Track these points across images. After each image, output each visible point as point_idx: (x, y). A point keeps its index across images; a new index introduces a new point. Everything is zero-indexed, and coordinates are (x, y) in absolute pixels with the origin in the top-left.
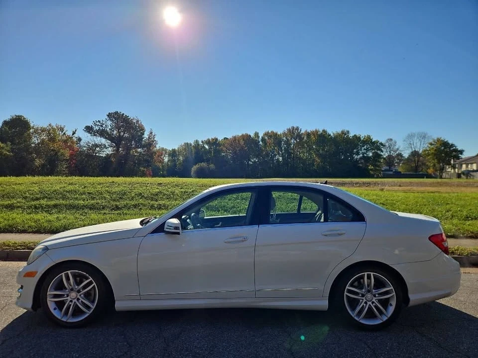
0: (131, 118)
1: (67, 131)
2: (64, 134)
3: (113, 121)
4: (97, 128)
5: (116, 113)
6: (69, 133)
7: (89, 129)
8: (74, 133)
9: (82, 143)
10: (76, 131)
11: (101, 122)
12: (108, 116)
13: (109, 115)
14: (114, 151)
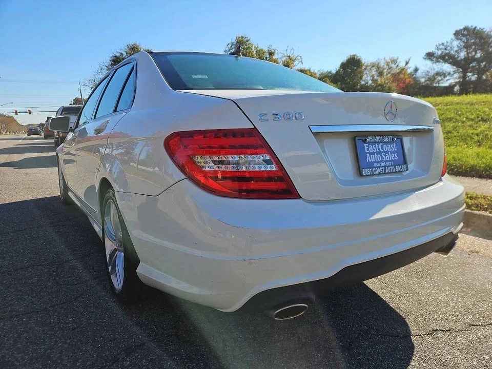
0: (488, 31)
1: (400, 62)
2: (397, 66)
3: (461, 40)
4: (440, 53)
5: (466, 29)
6: (402, 64)
7: (430, 56)
8: (407, 63)
9: (419, 74)
10: (409, 60)
11: (445, 44)
12: (455, 34)
13: (457, 34)
14: (459, 78)
